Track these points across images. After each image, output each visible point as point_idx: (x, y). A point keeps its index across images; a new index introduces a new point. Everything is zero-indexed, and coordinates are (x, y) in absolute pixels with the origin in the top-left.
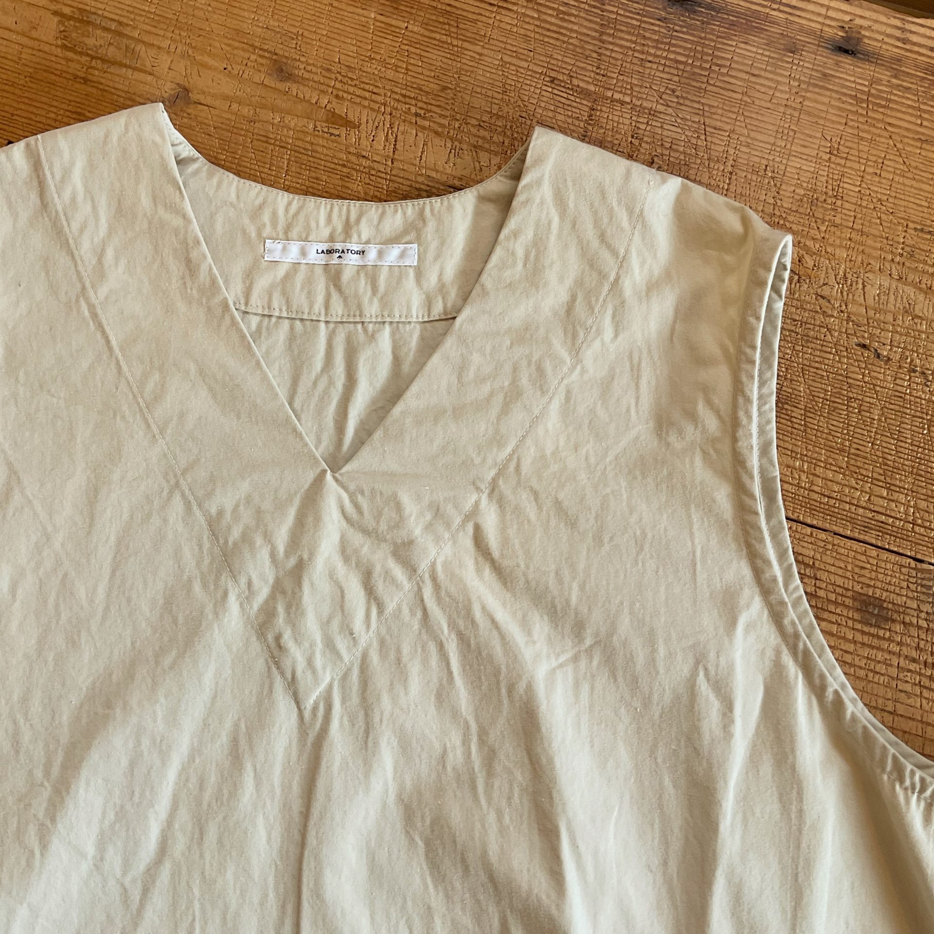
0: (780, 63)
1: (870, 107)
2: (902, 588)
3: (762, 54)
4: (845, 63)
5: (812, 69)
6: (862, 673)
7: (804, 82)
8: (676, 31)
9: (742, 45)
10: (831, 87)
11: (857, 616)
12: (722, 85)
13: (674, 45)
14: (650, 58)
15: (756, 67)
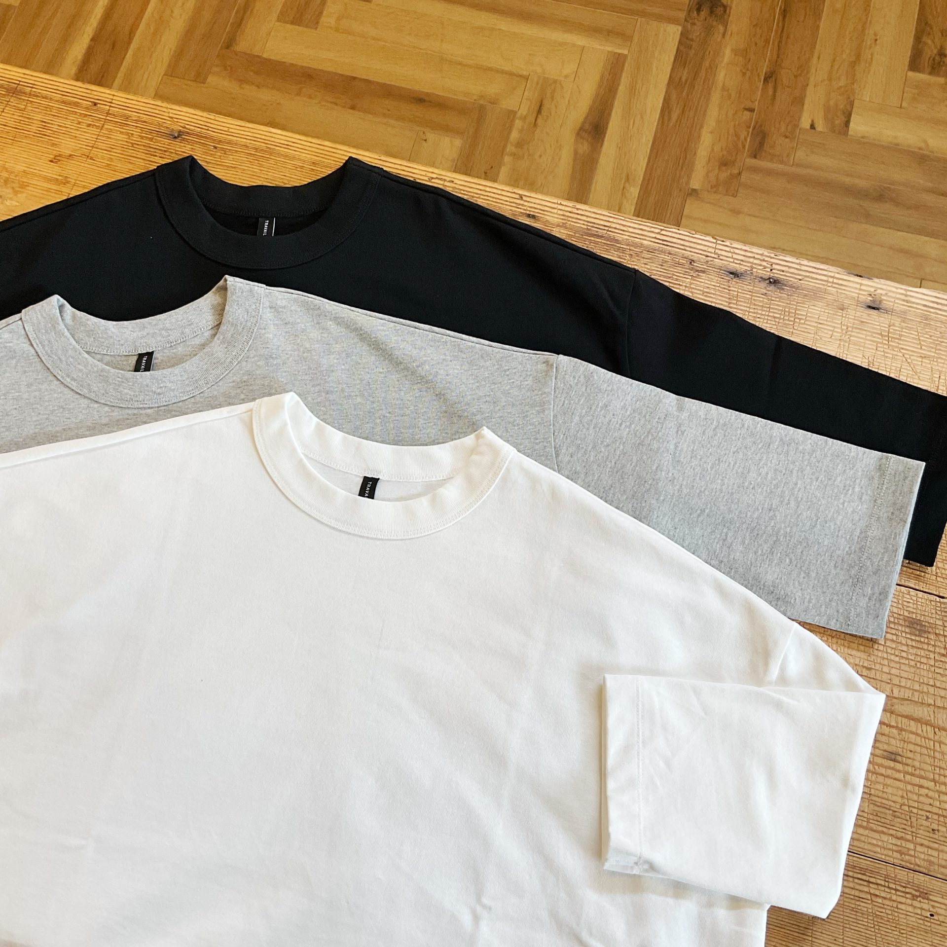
0: (835, 316)
1: (890, 339)
2: (933, 613)
3: (824, 312)
4: (874, 315)
5: (854, 319)
6: (912, 663)
7: (850, 327)
8: (773, 300)
9: (813, 307)
10: (866, 329)
11: (907, 630)
12: (803, 330)
13: (773, 308)
14: (759, 316)
15: (821, 319)
